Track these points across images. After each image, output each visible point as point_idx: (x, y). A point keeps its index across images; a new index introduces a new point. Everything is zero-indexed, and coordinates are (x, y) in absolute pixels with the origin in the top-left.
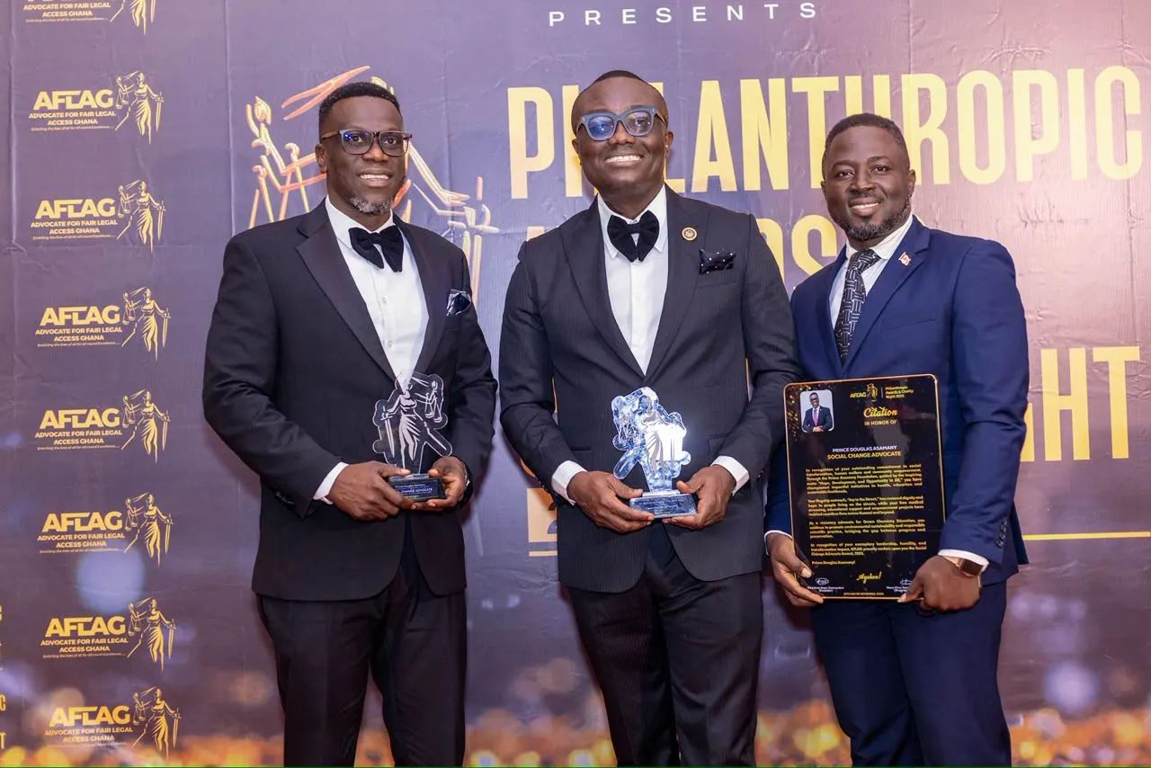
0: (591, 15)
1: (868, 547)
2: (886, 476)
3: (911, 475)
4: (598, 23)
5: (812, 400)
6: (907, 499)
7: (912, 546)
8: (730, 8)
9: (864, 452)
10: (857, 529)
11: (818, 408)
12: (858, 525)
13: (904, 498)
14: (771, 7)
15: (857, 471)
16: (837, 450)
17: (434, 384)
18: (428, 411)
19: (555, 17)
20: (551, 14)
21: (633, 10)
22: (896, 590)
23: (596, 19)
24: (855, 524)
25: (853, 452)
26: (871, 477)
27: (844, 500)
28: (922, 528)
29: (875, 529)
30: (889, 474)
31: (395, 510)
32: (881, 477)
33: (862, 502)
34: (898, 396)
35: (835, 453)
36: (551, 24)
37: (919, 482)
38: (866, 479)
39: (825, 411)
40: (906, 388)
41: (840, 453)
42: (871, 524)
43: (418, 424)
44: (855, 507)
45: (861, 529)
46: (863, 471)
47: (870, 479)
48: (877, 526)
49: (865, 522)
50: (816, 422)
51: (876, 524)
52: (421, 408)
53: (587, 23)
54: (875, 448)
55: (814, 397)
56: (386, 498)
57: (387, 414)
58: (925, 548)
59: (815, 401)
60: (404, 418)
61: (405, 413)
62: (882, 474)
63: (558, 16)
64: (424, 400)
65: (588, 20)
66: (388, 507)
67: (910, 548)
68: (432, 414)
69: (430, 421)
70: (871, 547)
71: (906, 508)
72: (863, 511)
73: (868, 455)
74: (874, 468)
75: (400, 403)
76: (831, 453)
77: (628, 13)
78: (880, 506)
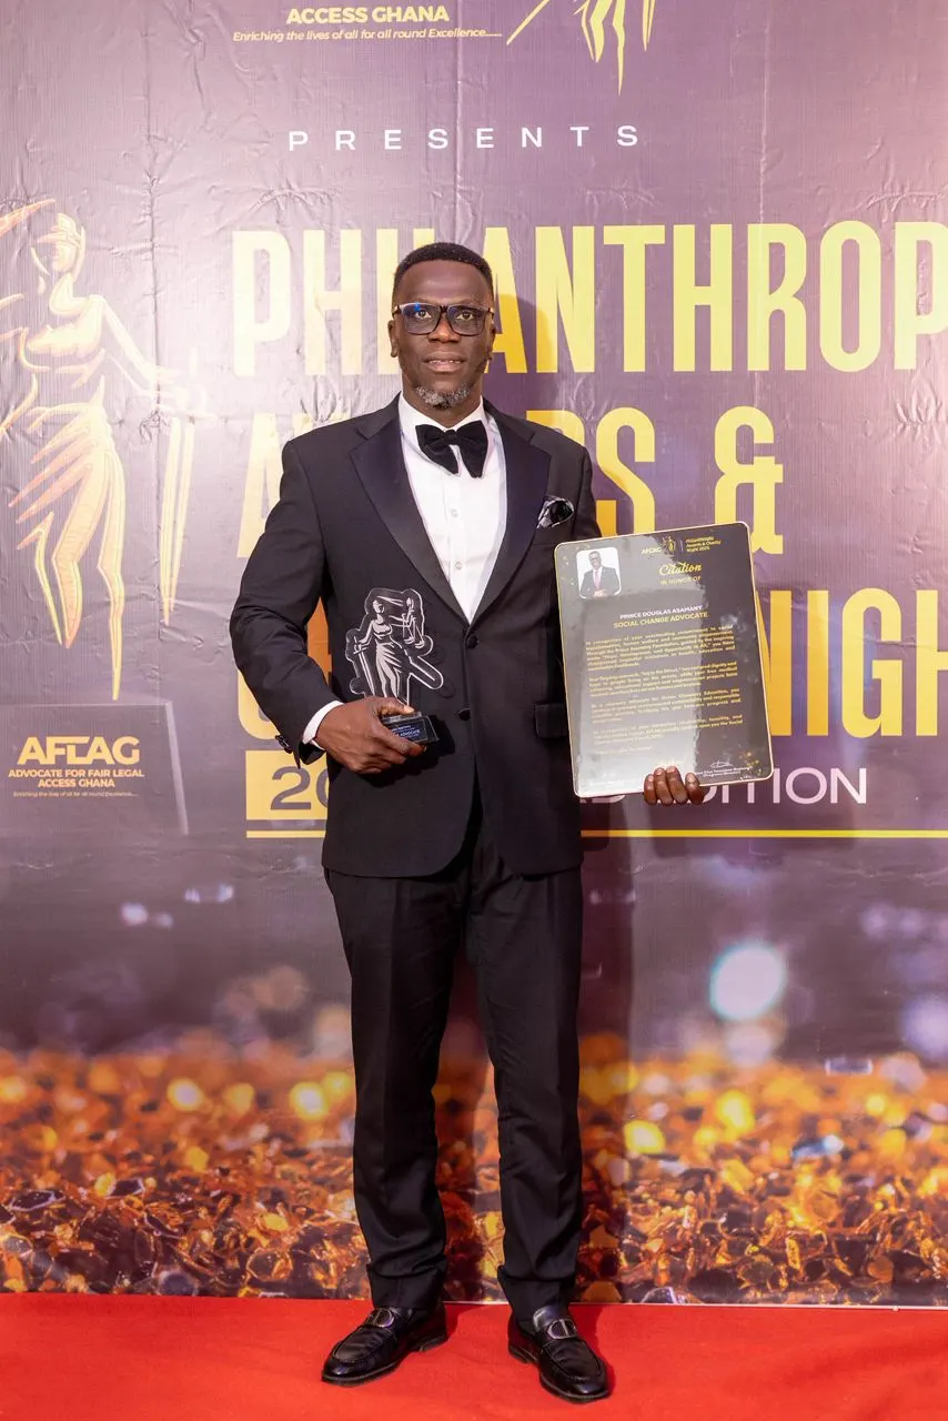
0: (344, 137)
1: (668, 727)
2: (691, 642)
3: (721, 639)
4: (352, 148)
5: (592, 560)
6: (717, 666)
7: (725, 721)
8: (525, 131)
9: (660, 616)
10: (653, 707)
11: (600, 570)
12: (656, 702)
13: (713, 666)
14: (580, 130)
15: (652, 639)
16: (625, 616)
17: (409, 601)
18: (408, 636)
19: (297, 138)
20: (292, 134)
21: (399, 132)
22: (705, 775)
23: (349, 143)
24: (651, 702)
25: (647, 618)
26: (671, 644)
27: (637, 674)
28: (737, 698)
29: (678, 705)
30: (692, 639)
31: (402, 759)
32: (682, 644)
33: (660, 675)
34: (701, 549)
35: (624, 620)
36: (291, 148)
37: (731, 645)
38: (664, 648)
39: (608, 572)
40: (712, 538)
41: (631, 620)
42: (672, 700)
43: (398, 653)
44: (651, 681)
45: (659, 707)
46: (659, 638)
47: (669, 648)
48: (679, 702)
49: (664, 698)
50: (597, 585)
51: (678, 699)
52: (398, 635)
53: (338, 147)
54: (674, 611)
55: (594, 556)
56: (388, 747)
57: (360, 646)
58: (741, 722)
59: (596, 561)
60: (380, 648)
61: (381, 642)
62: (684, 640)
63: (301, 138)
64: (401, 623)
65: (339, 143)
66: (391, 756)
67: (722, 723)
68: (412, 639)
69: (411, 647)
70: (673, 726)
71: (716, 677)
72: (660, 686)
73: (666, 619)
74: (673, 634)
75: (373, 630)
76: (619, 621)
77: (391, 136)
78: (683, 678)
